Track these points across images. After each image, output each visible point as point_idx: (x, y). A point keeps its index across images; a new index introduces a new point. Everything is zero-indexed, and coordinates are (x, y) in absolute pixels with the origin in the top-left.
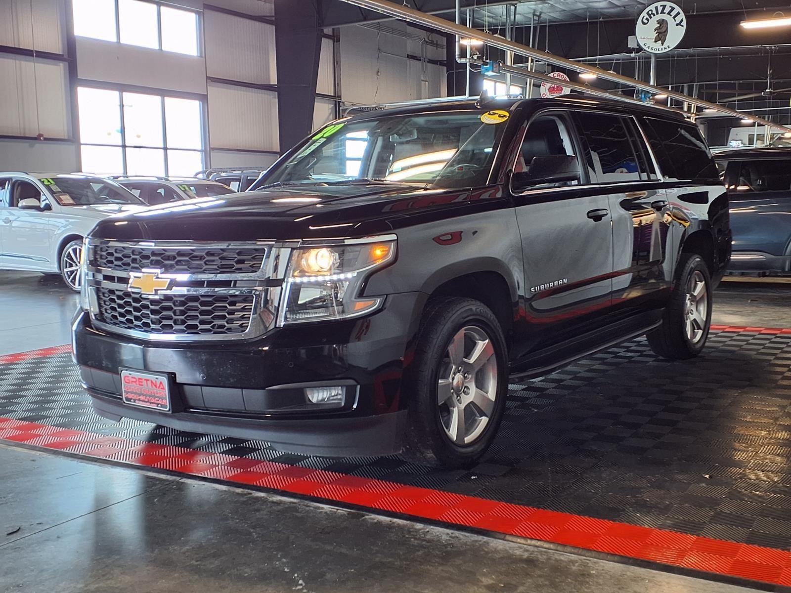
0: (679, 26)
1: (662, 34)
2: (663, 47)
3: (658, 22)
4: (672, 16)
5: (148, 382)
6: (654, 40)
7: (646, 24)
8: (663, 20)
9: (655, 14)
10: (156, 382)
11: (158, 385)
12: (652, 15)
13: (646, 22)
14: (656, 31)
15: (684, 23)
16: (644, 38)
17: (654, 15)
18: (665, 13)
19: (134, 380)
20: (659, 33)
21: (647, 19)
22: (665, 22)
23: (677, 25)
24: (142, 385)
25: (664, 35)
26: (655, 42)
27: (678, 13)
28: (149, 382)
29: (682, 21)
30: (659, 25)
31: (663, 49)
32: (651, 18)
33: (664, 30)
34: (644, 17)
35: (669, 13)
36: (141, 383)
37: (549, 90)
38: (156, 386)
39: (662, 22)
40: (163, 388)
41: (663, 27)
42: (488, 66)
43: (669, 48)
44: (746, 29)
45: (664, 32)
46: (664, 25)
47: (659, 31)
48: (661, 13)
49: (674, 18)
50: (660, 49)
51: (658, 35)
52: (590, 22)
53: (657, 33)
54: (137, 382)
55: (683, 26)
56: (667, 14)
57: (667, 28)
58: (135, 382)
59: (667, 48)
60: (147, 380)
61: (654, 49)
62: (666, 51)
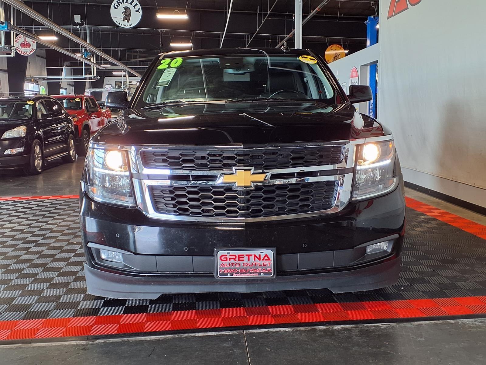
0: (137, 12)
1: (127, 16)
2: (128, 24)
3: (125, 8)
4: (133, 5)
5: (250, 257)
6: (122, 19)
7: (117, 8)
8: (127, 7)
9: (122, 2)
10: (260, 255)
11: (262, 258)
12: (120, 4)
13: (117, 7)
14: (124, 14)
15: (140, 11)
16: (116, 17)
17: (121, 4)
18: (128, 3)
19: (234, 257)
20: (125, 15)
21: (117, 5)
22: (128, 9)
23: (136, 11)
24: (243, 260)
25: (129, 17)
26: (123, 20)
27: (137, 4)
28: (252, 258)
29: (139, 9)
30: (125, 10)
31: (129, 25)
32: (119, 5)
33: (128, 14)
34: (115, 4)
35: (131, 4)
36: (240, 259)
37: (20, 45)
38: (259, 259)
39: (127, 9)
40: (269, 259)
41: (127, 11)
42: (4, 25)
43: (132, 25)
44: (158, 18)
45: (129, 15)
46: (128, 10)
47: (125, 14)
48: (126, 3)
49: (134, 7)
50: (127, 25)
51: (125, 16)
52: (53, 3)
53: (124, 15)
54: (237, 259)
55: (140, 12)
56: (130, 4)
57: (130, 12)
58: (234, 259)
59: (131, 25)
60: (249, 256)
61: (122, 25)
62: (130, 27)
